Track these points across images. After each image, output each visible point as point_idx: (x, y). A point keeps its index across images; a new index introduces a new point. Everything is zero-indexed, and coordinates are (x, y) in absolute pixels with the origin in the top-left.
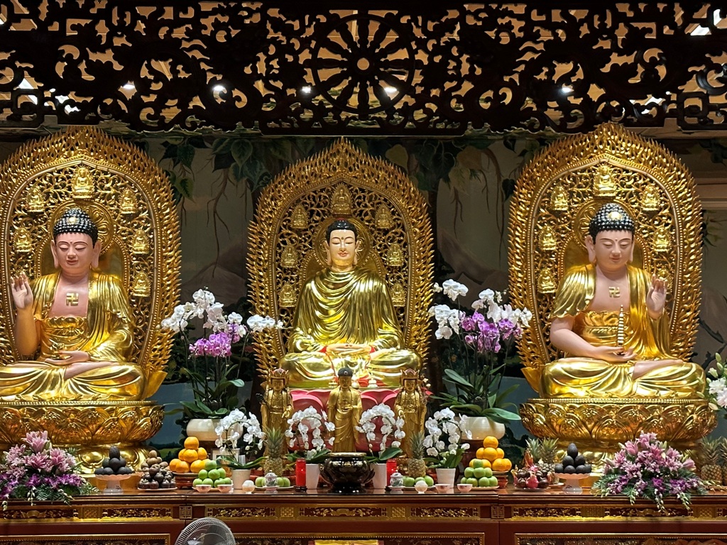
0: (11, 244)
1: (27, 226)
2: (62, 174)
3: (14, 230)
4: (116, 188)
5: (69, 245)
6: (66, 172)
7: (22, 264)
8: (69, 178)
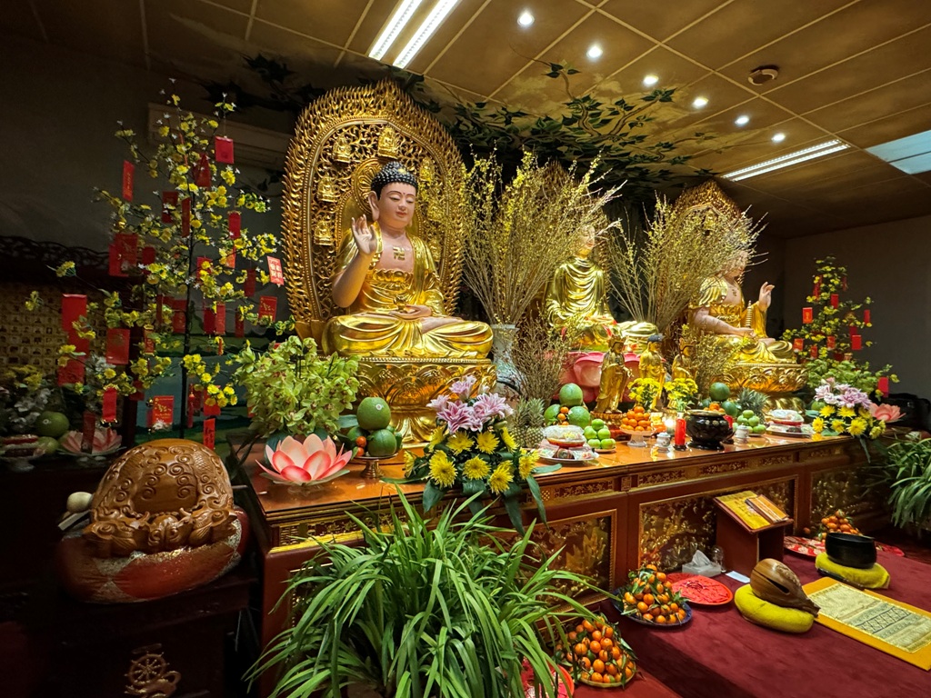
0: (314, 192)
1: (331, 176)
2: (368, 131)
3: (317, 178)
4: (416, 156)
5: (401, 196)
6: (372, 130)
7: (322, 214)
8: (374, 135)
